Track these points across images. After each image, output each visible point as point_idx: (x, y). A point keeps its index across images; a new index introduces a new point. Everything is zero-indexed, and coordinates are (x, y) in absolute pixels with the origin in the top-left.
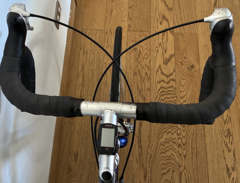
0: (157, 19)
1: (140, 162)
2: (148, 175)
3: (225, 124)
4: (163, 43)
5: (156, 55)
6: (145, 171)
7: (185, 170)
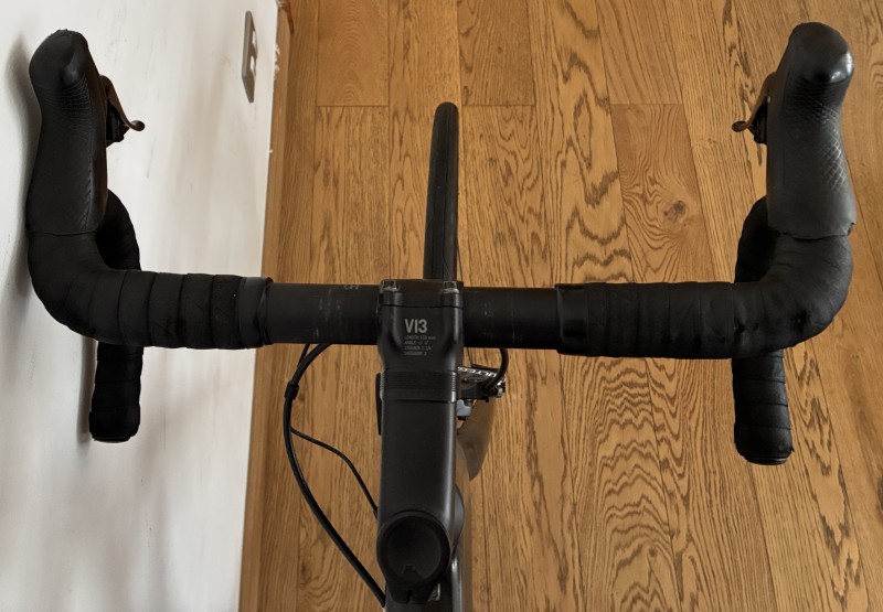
0: (554, 66)
1: (540, 530)
2: (570, 572)
3: (801, 386)
4: (578, 139)
5: (562, 177)
6: (561, 556)
7: (691, 544)
